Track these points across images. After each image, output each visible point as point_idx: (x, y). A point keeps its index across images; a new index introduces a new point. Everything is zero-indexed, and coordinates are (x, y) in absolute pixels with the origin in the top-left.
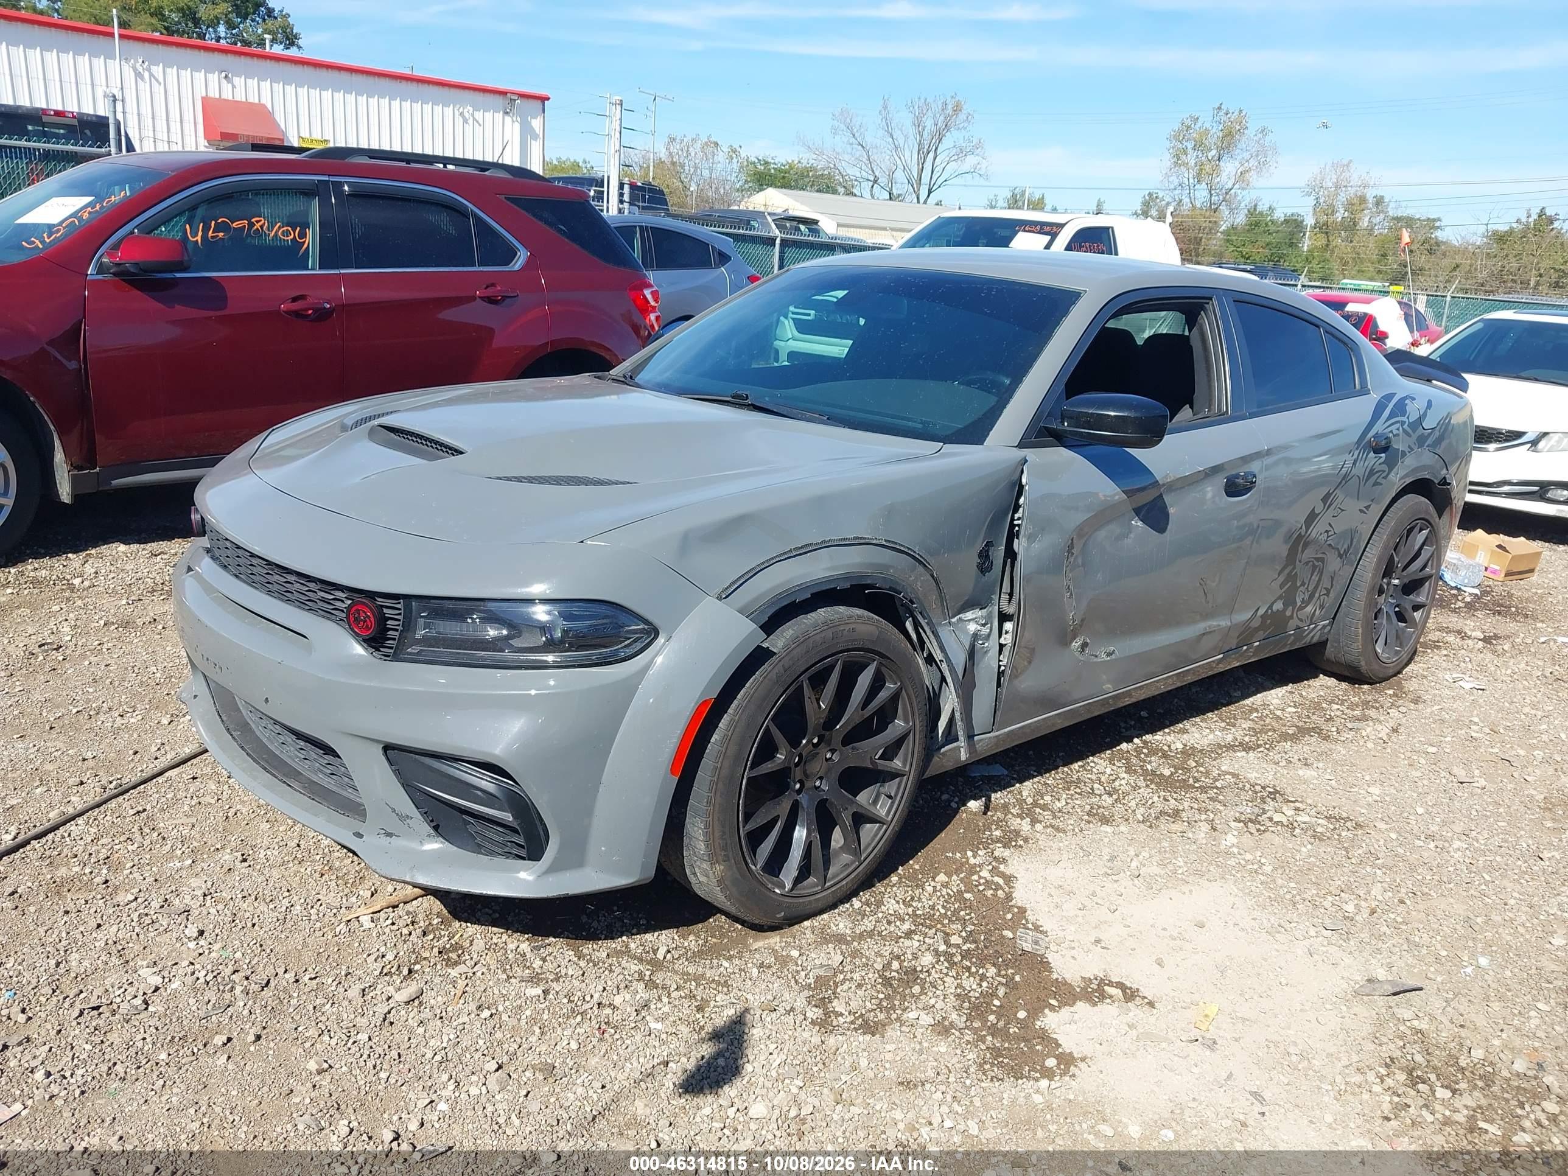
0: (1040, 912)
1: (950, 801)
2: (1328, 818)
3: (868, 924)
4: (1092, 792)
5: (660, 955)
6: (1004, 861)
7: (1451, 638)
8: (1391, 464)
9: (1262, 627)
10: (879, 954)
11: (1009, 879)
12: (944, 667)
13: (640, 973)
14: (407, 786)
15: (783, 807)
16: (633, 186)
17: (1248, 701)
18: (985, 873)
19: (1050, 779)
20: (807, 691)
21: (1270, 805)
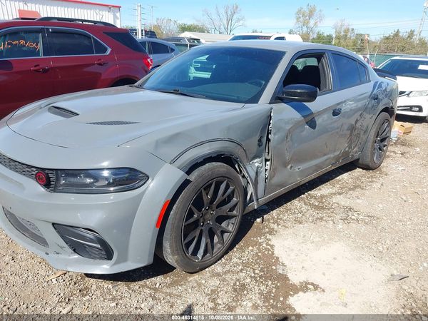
0: (283, 259)
1: (251, 219)
2: (368, 216)
3: (228, 267)
4: (295, 213)
5: (157, 286)
6: (270, 240)
7: (392, 154)
8: (378, 103)
9: (342, 156)
10: (232, 279)
11: (272, 246)
12: (248, 179)
13: (150, 294)
14: (62, 237)
15: (198, 232)
16: (146, 31)
17: (338, 178)
18: (264, 245)
19: (281, 209)
20: (204, 193)
21: (350, 213)
